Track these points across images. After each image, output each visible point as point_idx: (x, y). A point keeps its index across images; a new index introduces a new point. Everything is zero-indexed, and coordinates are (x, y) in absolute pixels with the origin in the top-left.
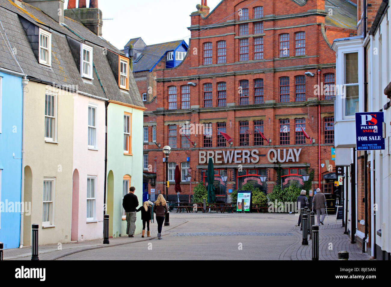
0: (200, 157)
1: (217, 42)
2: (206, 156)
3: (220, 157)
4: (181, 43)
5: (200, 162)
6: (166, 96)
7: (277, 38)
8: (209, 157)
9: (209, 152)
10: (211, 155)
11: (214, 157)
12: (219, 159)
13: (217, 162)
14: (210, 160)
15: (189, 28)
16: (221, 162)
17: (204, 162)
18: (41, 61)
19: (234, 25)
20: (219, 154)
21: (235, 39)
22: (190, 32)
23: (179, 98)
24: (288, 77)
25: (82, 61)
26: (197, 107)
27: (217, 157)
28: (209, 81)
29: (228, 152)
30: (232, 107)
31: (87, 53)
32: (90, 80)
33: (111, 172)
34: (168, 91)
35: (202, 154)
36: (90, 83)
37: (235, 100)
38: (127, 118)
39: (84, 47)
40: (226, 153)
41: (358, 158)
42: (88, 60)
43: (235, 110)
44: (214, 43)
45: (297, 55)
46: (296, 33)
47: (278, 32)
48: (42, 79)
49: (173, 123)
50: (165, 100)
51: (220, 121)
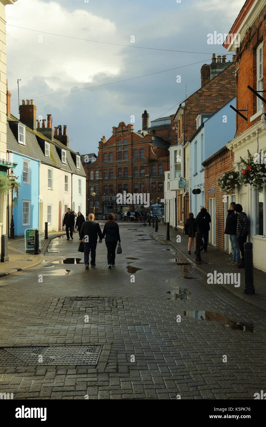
0: (103, 198)
1: (109, 153)
2: (105, 198)
3: (111, 198)
4: (93, 154)
5: (103, 200)
6: (89, 174)
7: (133, 151)
8: (106, 198)
9: (106, 196)
10: (107, 197)
11: (108, 198)
12: (110, 199)
13: (110, 200)
14: (107, 199)
15: (98, 148)
16: (111, 200)
17: (104, 200)
18: (46, 155)
19: (116, 146)
20: (110, 197)
21: (116, 152)
22: (98, 149)
23: (94, 175)
24: (137, 167)
25: (62, 156)
26: (101, 179)
27: (110, 198)
28: (106, 168)
29: (114, 196)
30: (115, 179)
31: (64, 153)
32: (65, 164)
33: (74, 202)
34: (90, 172)
35: (104, 197)
36: (65, 165)
37: (117, 176)
38: (80, 181)
39: (63, 150)
40: (113, 197)
41: (178, 196)
42: (64, 156)
43: (117, 180)
44: (108, 153)
45: (141, 158)
46: (141, 149)
47: (134, 149)
48: (46, 162)
49: (92, 185)
50: (89, 176)
51: (111, 184)
